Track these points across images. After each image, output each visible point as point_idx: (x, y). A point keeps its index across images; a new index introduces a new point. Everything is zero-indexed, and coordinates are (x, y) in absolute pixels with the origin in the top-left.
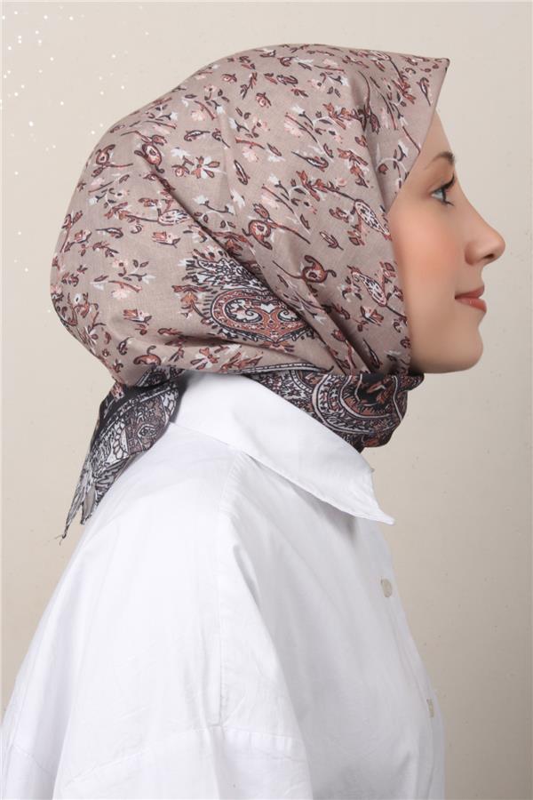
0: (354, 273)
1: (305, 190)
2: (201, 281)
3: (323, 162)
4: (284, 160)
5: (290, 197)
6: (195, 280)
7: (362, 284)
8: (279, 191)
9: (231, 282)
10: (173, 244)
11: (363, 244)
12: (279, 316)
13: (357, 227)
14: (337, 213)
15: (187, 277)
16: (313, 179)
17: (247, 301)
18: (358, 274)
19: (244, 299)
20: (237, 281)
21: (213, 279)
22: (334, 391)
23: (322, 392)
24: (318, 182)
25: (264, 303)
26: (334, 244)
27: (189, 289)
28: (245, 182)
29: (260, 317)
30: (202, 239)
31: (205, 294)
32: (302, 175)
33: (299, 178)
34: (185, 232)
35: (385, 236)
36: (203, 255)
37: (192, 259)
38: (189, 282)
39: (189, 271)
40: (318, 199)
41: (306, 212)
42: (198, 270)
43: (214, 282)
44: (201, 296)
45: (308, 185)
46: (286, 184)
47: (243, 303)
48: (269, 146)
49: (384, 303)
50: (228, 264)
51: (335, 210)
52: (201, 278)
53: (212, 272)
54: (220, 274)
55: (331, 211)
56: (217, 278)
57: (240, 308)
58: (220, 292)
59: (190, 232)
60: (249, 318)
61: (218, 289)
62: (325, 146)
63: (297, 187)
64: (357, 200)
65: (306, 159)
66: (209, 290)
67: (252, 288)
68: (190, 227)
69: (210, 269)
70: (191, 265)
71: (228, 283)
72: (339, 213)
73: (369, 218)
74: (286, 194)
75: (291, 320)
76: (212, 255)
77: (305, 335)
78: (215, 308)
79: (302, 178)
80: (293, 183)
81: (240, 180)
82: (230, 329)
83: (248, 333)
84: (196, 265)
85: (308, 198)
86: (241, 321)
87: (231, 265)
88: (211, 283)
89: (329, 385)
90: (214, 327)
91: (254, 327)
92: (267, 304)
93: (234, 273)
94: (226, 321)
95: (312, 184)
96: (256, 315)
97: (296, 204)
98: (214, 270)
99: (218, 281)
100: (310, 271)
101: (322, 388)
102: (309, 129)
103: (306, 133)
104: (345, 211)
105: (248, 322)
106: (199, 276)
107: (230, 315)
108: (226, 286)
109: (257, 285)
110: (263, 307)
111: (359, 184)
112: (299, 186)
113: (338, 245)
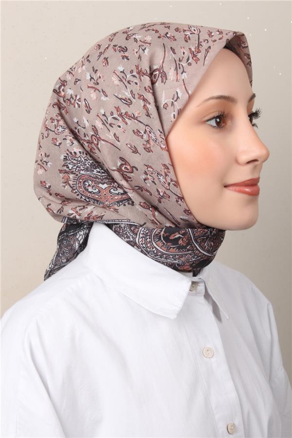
0: (149, 169)
1: (118, 118)
2: (70, 168)
3: (129, 101)
4: (108, 99)
5: (109, 122)
6: (68, 167)
7: (155, 175)
8: (104, 118)
9: (84, 170)
10: (59, 146)
11: (152, 152)
12: (110, 191)
13: (148, 141)
14: (137, 132)
15: (64, 166)
16: (123, 111)
17: (92, 181)
18: (151, 170)
19: (90, 180)
20: (87, 170)
21: (75, 167)
22: (148, 237)
23: (141, 237)
24: (126, 113)
25: (101, 183)
26: (135, 151)
27: (66, 172)
28: (89, 112)
29: (99, 192)
30: (71, 144)
31: (73, 175)
32: (118, 109)
33: (116, 111)
34: (64, 139)
35: (161, 148)
36: (71, 153)
37: (66, 155)
38: (65, 168)
39: (65, 162)
40: (127, 124)
41: (118, 131)
42: (69, 162)
43: (76, 169)
44: (71, 176)
45: (121, 115)
46: (108, 114)
47: (90, 183)
48: (102, 90)
49: (168, 188)
50: (83, 159)
51: (136, 131)
52: (70, 166)
53: (75, 163)
54: (79, 165)
55: (133, 131)
56: (77, 167)
57: (89, 185)
58: (79, 175)
59: (65, 139)
60: (94, 191)
61: (77, 173)
62: (131, 91)
63: (114, 116)
64: (147, 125)
65: (121, 99)
66: (75, 174)
67: (95, 174)
68: (66, 136)
69: (74, 161)
70: (65, 159)
71: (83, 170)
72: (138, 133)
73: (153, 137)
74: (107, 121)
75: (118, 194)
76: (75, 153)
77: (126, 204)
78: (78, 184)
79: (118, 111)
80: (112, 114)
81: (86, 110)
82: (86, 197)
83: (94, 200)
84: (68, 159)
85: (121, 123)
86: (90, 192)
87: (84, 160)
88: (75, 170)
89: (143, 234)
90: (78, 195)
91: (97, 197)
92: (103, 184)
93: (86, 165)
94: (83, 192)
95: (123, 114)
96: (97, 190)
97: (112, 127)
98: (76, 162)
99: (78, 169)
100: (124, 166)
101: (141, 236)
102: (124, 81)
103: (122, 83)
104: (141, 131)
105: (94, 193)
106: (69, 165)
107: (85, 188)
108: (82, 172)
109: (99, 172)
110: (100, 185)
111: (147, 115)
112: (115, 115)
113: (138, 152)
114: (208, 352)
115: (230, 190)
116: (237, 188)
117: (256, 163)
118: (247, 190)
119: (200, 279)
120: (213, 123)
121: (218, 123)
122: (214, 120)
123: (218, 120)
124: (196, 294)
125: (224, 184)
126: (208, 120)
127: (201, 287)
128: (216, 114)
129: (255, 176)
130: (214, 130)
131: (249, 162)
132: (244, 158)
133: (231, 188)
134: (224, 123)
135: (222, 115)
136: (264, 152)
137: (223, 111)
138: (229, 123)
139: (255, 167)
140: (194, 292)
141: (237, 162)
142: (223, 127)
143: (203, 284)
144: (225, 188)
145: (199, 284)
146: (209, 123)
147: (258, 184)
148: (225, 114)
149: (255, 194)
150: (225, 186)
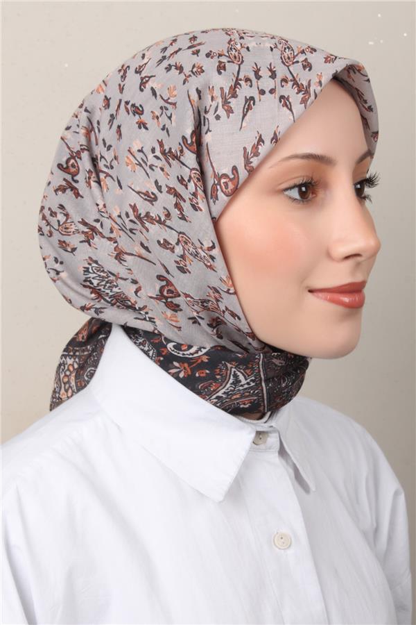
114: (282, 540)
115: (318, 297)
116: (329, 296)
117: (359, 259)
118: (346, 299)
119: (271, 427)
120: (295, 193)
121: (303, 194)
122: (297, 189)
123: (304, 189)
124: (266, 449)
125: (307, 287)
126: (286, 189)
127: (273, 440)
128: (299, 181)
129: (358, 278)
130: (294, 204)
131: (347, 258)
132: (340, 251)
133: (320, 295)
134: (313, 193)
135: (310, 183)
136: (372, 243)
137: (311, 176)
138: (321, 194)
139: (358, 264)
140: (262, 446)
141: (329, 255)
142: (307, 201)
143: (277, 435)
144: (310, 294)
145: (270, 435)
146: (287, 193)
147: (364, 290)
148: (314, 181)
150: (311, 291)
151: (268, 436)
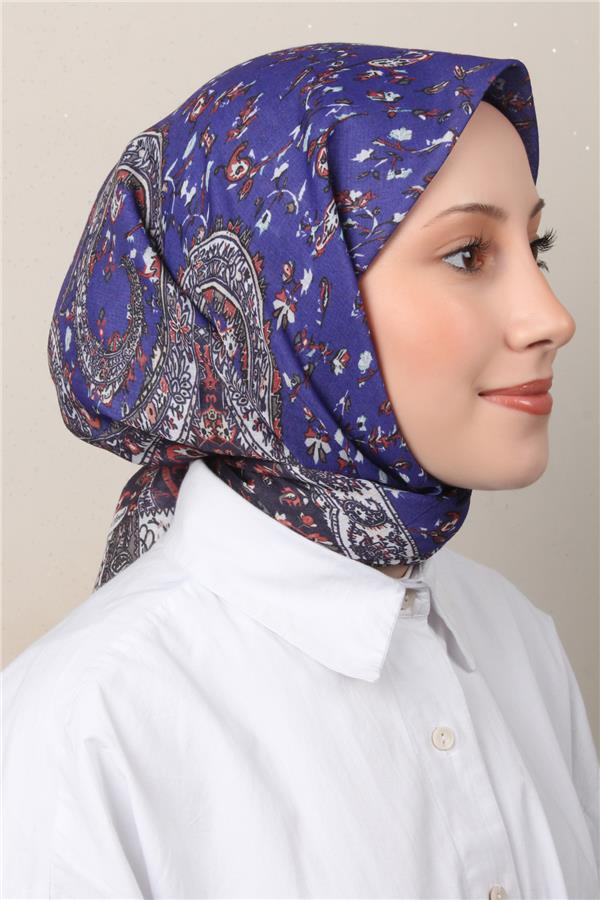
114: (443, 738)
115: (491, 401)
116: (507, 399)
117: (548, 347)
118: (526, 402)
119: (420, 582)
120: (458, 260)
121: (467, 261)
122: (460, 254)
123: (468, 254)
124: (412, 615)
125: (478, 389)
126: (447, 255)
127: (422, 601)
128: (465, 243)
129: (544, 375)
130: (460, 276)
131: (531, 346)
132: (522, 336)
133: (494, 398)
134: (479, 260)
135: (477, 246)
136: (564, 324)
137: (478, 235)
138: (490, 261)
139: (545, 355)
140: (408, 611)
141: (507, 343)
142: (478, 269)
143: (427, 594)
144: (480, 399)
145: (419, 594)
146: (450, 260)
147: (550, 391)
148: (484, 241)
149: (542, 412)
150: (481, 394)
151: (417, 597)
